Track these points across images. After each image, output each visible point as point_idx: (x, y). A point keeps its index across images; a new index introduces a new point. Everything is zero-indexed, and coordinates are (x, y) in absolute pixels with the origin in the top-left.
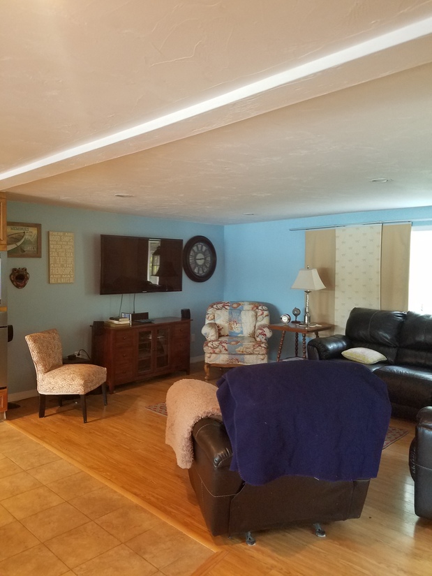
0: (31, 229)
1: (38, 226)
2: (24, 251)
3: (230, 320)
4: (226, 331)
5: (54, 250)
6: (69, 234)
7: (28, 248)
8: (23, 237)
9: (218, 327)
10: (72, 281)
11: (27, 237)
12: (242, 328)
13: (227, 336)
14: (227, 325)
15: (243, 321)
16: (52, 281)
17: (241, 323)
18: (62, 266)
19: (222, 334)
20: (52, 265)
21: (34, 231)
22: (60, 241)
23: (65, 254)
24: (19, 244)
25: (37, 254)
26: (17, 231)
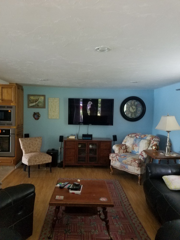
0: (41, 97)
1: (44, 96)
2: (39, 106)
3: (133, 144)
4: (130, 150)
5: (50, 105)
6: (57, 99)
7: (40, 105)
8: (38, 100)
9: (126, 147)
10: (58, 118)
11: (39, 100)
12: (139, 149)
13: (131, 152)
14: (131, 146)
15: (140, 145)
16: (49, 118)
17: (139, 147)
18: (54, 112)
19: (128, 151)
20: (49, 111)
21: (42, 98)
22: (53, 101)
23: (55, 107)
24: (37, 103)
25: (44, 107)
26: (35, 98)
